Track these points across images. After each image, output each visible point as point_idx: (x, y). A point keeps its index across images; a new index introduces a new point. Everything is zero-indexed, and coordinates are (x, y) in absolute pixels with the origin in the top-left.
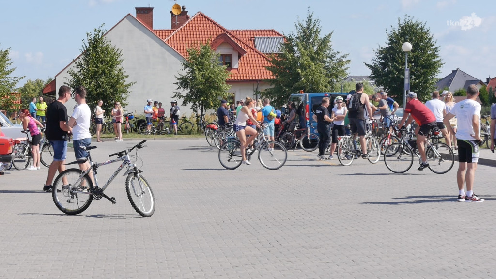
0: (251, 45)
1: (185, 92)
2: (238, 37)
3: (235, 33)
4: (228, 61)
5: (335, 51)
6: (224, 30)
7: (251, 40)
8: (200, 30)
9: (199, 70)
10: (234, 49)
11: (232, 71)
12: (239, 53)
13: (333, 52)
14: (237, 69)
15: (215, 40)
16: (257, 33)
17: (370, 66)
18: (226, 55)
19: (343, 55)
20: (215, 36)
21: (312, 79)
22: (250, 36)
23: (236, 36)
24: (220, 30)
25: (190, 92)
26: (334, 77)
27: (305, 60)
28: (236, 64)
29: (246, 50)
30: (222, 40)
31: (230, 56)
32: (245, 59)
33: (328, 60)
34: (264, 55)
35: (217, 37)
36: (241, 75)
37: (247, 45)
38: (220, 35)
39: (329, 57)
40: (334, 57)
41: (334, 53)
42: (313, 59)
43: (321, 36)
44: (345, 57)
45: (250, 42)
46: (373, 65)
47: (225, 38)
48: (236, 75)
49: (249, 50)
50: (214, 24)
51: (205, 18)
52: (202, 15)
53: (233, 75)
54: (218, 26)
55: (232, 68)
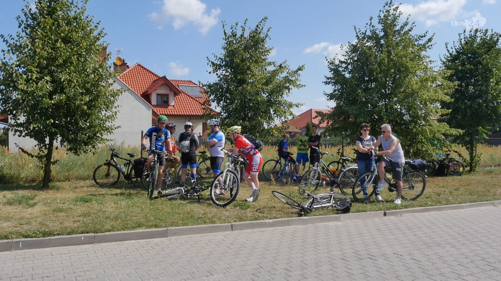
4: (165, 100)
6: (156, 75)
8: (139, 76)
10: (171, 90)
11: (169, 108)
12: (175, 92)
14: (173, 106)
15: (152, 84)
16: (180, 83)
18: (164, 95)
20: (152, 81)
22: (175, 84)
24: (155, 77)
28: (172, 102)
30: (163, 82)
31: (167, 96)
34: (195, 98)
36: (177, 111)
38: (155, 81)
47: (165, 80)
48: (173, 110)
50: (150, 72)
51: (142, 67)
52: (140, 65)
53: (170, 111)
54: (153, 74)
55: (169, 105)
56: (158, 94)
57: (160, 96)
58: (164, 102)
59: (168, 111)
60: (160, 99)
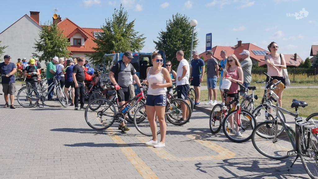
0: (92, 35)
1: (41, 54)
2: (86, 31)
3: (84, 29)
4: (79, 42)
5: (136, 32)
6: (77, 26)
7: (92, 33)
8: (66, 27)
9: (49, 39)
10: (82, 36)
11: (81, 47)
12: (85, 38)
13: (134, 32)
14: (84, 46)
16: (95, 30)
17: (156, 43)
18: (78, 39)
19: (140, 35)
21: (122, 49)
22: (91, 31)
23: (85, 31)
25: (44, 54)
26: (135, 47)
27: (118, 36)
28: (83, 44)
29: (89, 37)
30: (76, 31)
31: (80, 39)
32: (88, 42)
33: (132, 37)
35: (75, 30)
36: (86, 49)
37: (89, 35)
39: (132, 36)
40: (136, 35)
41: (136, 33)
42: (123, 35)
43: (128, 23)
44: (141, 36)
45: (91, 34)
46: (158, 42)
47: (78, 30)
48: (83, 49)
49: (90, 37)
50: (74, 24)
51: (69, 21)
52: (68, 20)
53: (81, 49)
54: (75, 25)
55: (81, 46)
56: (74, 39)
57: (75, 40)
58: (78, 43)
59: (80, 49)
60: (75, 42)
